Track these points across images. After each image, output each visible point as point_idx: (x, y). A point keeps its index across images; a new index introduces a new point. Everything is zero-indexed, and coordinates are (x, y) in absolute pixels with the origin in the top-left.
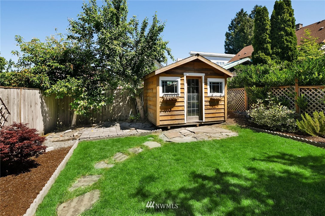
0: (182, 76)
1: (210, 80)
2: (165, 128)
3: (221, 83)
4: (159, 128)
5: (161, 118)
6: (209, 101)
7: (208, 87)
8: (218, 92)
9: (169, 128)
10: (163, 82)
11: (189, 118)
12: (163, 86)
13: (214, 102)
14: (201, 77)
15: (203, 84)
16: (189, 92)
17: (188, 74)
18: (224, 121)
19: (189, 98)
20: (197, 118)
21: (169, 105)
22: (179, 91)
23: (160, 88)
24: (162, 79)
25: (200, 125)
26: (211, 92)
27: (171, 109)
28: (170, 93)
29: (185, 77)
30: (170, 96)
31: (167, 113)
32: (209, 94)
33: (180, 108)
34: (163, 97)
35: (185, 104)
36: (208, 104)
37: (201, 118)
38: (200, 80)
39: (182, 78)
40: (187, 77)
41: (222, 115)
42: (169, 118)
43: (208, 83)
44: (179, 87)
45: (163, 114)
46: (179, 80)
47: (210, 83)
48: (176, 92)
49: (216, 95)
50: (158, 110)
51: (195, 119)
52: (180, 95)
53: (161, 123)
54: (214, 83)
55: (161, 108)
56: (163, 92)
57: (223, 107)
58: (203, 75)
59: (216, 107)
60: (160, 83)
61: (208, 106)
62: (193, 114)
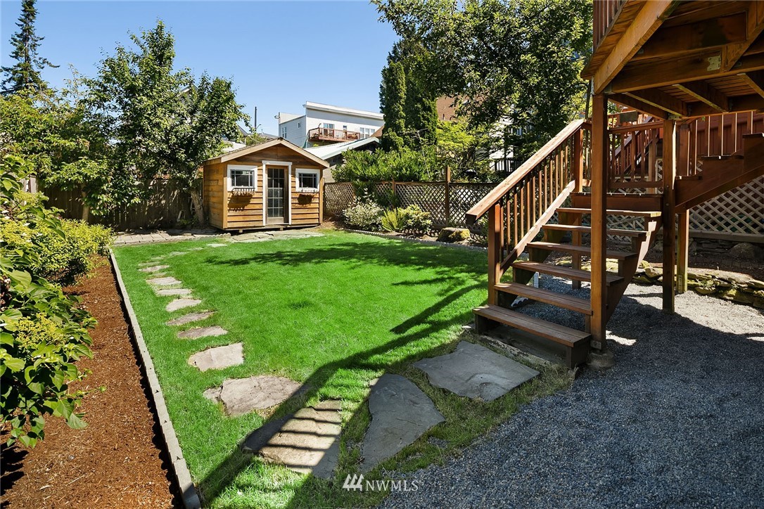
0: (260, 164)
1: (299, 171)
2: (235, 232)
3: (315, 175)
4: (227, 232)
5: (230, 218)
6: (298, 198)
7: (297, 180)
8: (310, 186)
9: (241, 231)
10: (233, 172)
11: (270, 220)
12: (233, 177)
13: (304, 200)
14: (287, 167)
15: (290, 176)
16: (270, 185)
17: (268, 163)
18: (319, 224)
19: (270, 194)
20: (281, 219)
21: (240, 202)
22: (256, 183)
23: (228, 180)
24: (230, 167)
25: (284, 229)
26: (300, 186)
27: (243, 208)
28: (242, 187)
29: (264, 166)
30: (242, 190)
31: (238, 213)
32: (298, 189)
33: (257, 207)
34: (232, 192)
35: (264, 201)
36: (297, 202)
37: (287, 220)
38: (285, 170)
39: (260, 168)
40: (266, 165)
41: (317, 216)
42: (241, 219)
43: (297, 175)
44: (256, 178)
45: (232, 213)
46: (255, 169)
47: (300, 175)
48: (251, 185)
49: (308, 190)
50: (226, 208)
51: (278, 221)
52: (256, 190)
53: (229, 225)
54: (304, 175)
55: (229, 205)
56: (233, 185)
57: (317, 206)
58: (289, 164)
59: (308, 206)
60: (229, 173)
61: (297, 205)
62: (276, 214)
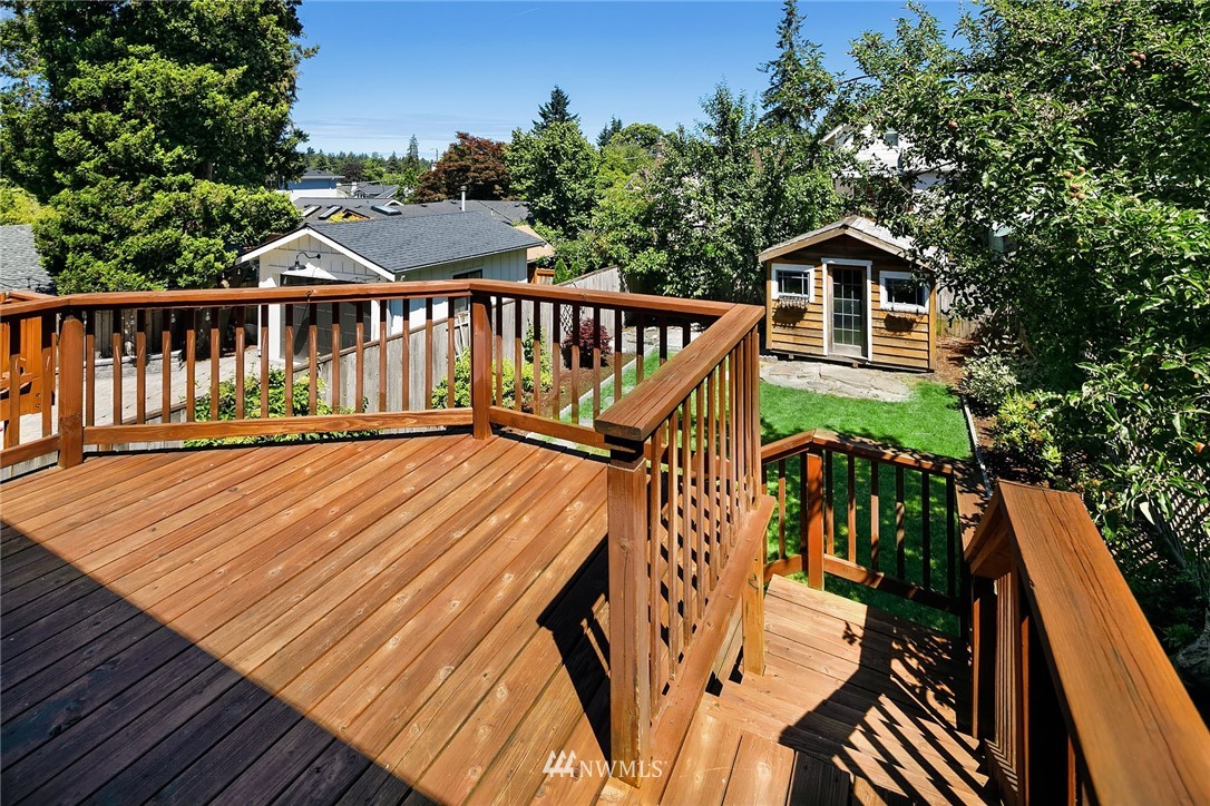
0: (818, 263)
1: (884, 274)
2: (783, 356)
4: (773, 354)
5: (775, 337)
6: (885, 321)
7: (883, 290)
8: (911, 302)
9: (791, 357)
10: (779, 273)
11: (837, 348)
12: (779, 280)
13: (897, 325)
14: (862, 268)
15: (869, 282)
16: (837, 292)
17: (831, 262)
18: (929, 370)
19: (837, 307)
20: (856, 349)
21: (790, 316)
22: (813, 291)
23: (773, 286)
24: (775, 267)
25: (860, 366)
26: (889, 301)
27: (795, 324)
28: (793, 294)
29: (824, 266)
30: (793, 299)
31: (786, 331)
32: (884, 304)
33: (815, 325)
34: (779, 300)
35: (825, 318)
36: (883, 325)
37: (865, 353)
38: (860, 273)
39: (818, 268)
40: (828, 265)
41: (922, 355)
42: (791, 339)
44: (812, 283)
45: (779, 330)
46: (812, 271)
47: (888, 281)
48: (806, 293)
49: (906, 308)
50: (770, 321)
51: (852, 351)
52: (813, 300)
53: (775, 346)
54: (897, 282)
55: (774, 318)
56: (780, 290)
57: (925, 337)
58: (868, 264)
59: (905, 335)
60: (774, 274)
61: (883, 331)
62: (848, 341)
